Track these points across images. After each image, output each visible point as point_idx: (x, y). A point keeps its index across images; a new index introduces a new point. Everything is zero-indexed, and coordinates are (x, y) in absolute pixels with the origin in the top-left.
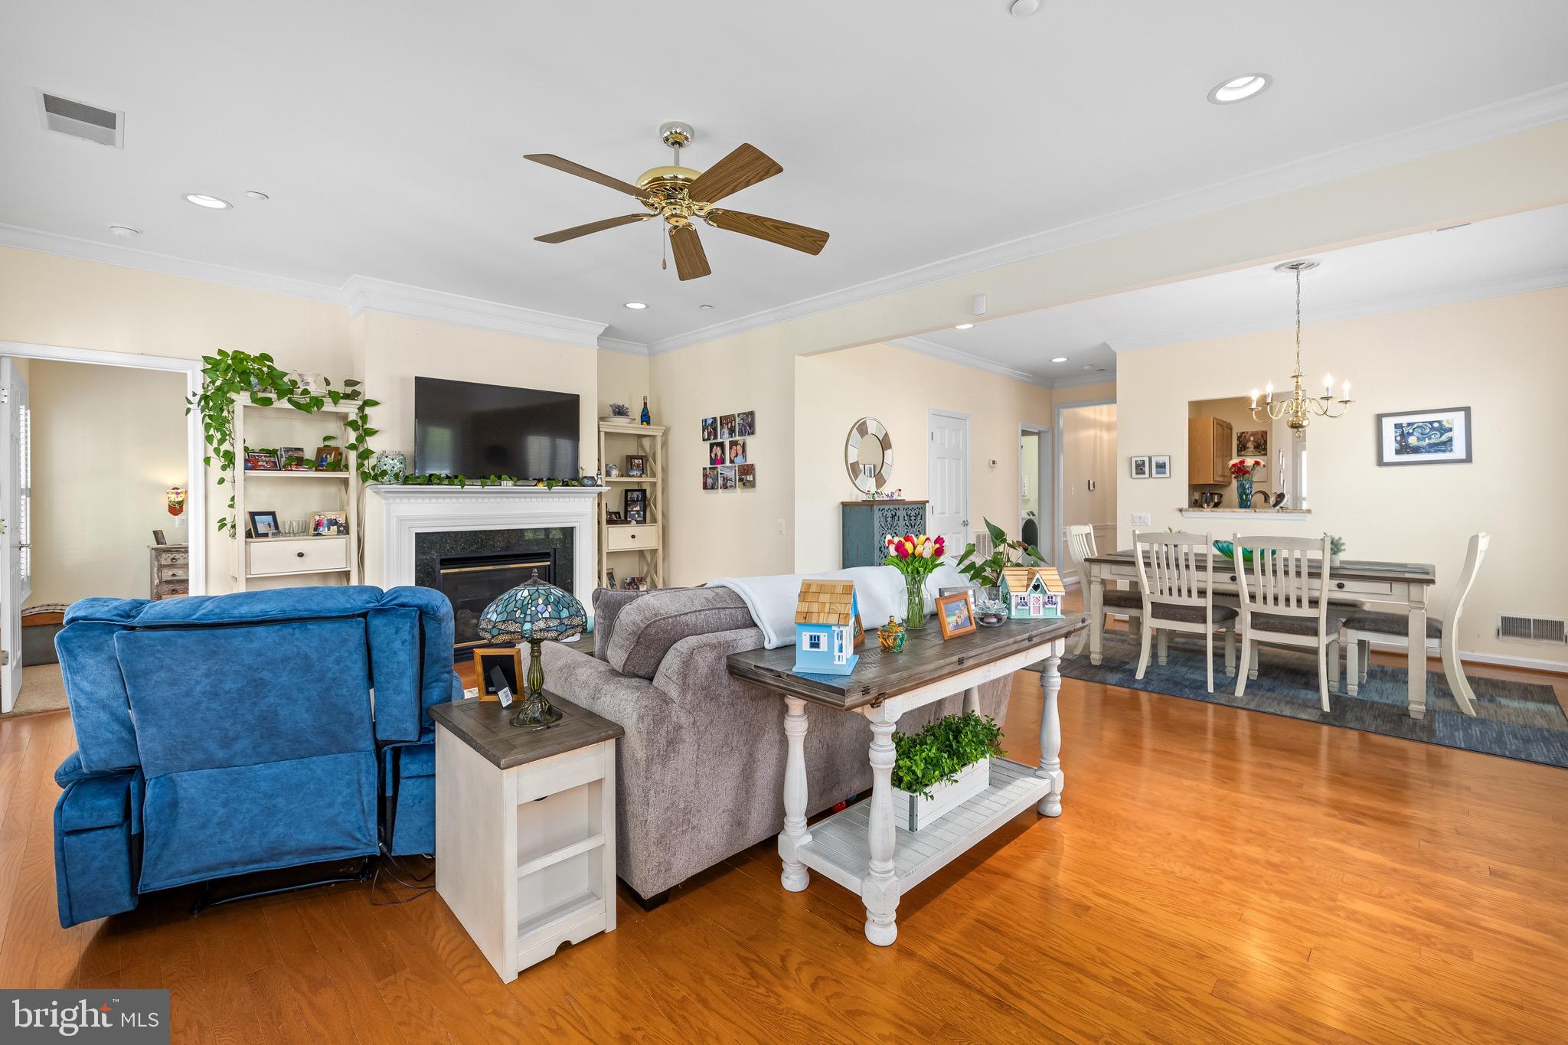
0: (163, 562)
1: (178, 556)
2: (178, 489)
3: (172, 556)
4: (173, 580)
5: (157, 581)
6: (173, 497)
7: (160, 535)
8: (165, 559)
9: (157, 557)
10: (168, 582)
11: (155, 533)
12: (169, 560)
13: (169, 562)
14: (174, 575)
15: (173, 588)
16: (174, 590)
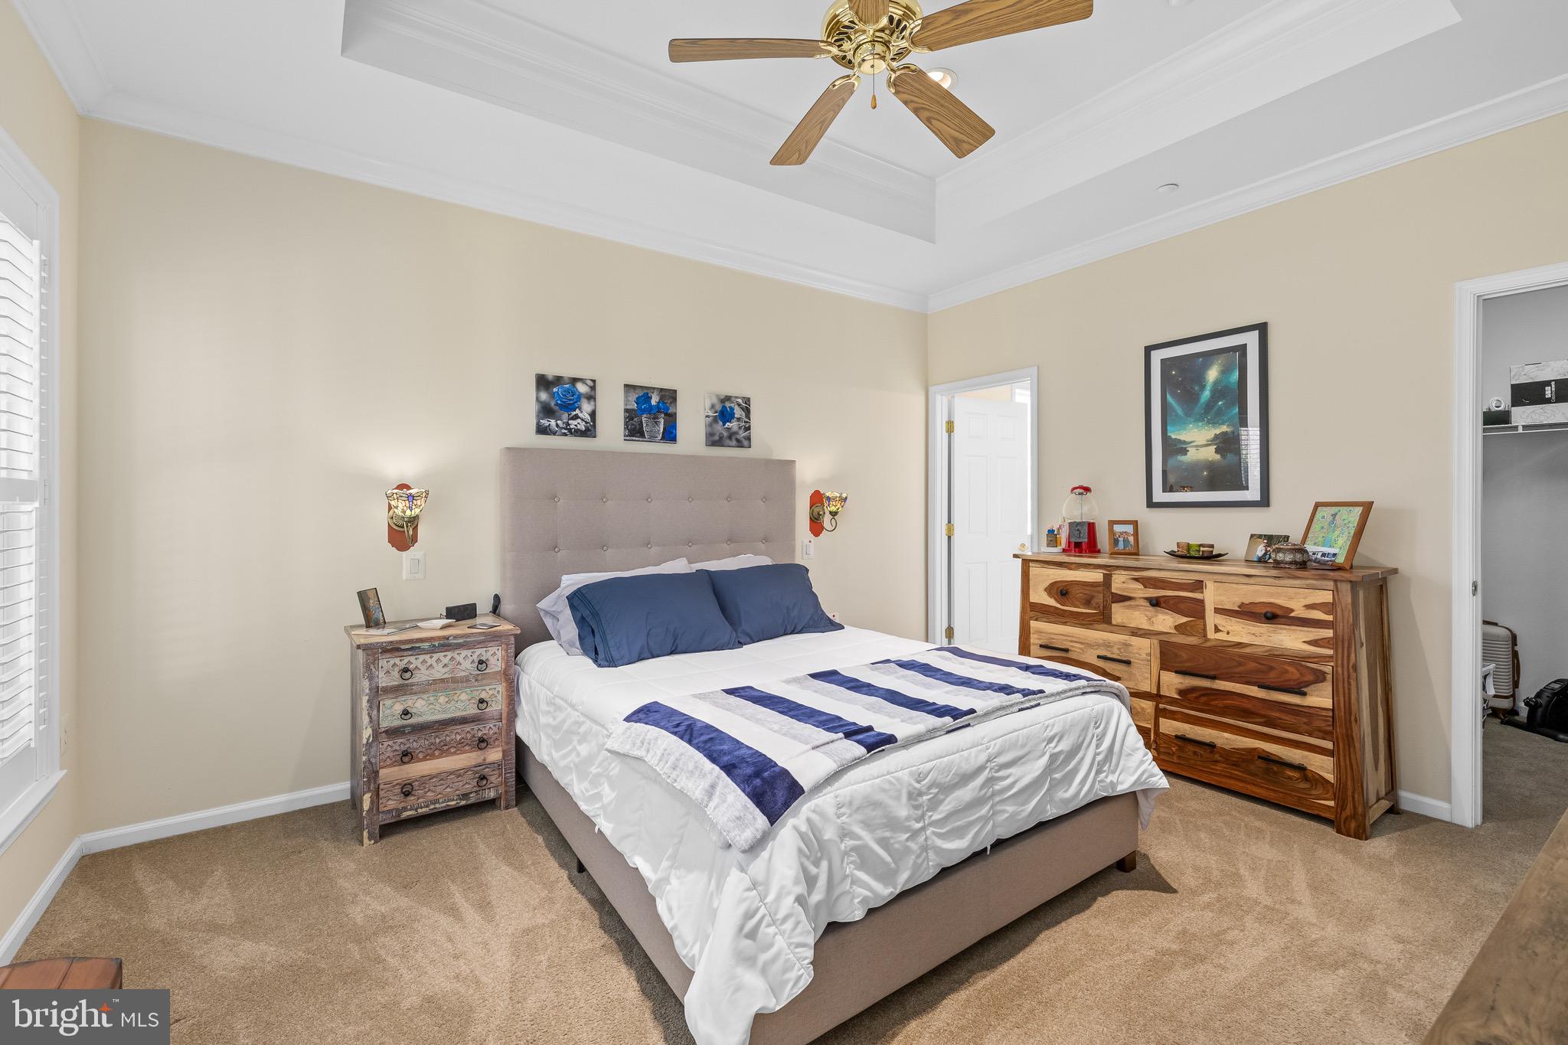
0: (383, 681)
1: (414, 661)
2: (408, 487)
3: (403, 664)
4: (404, 727)
5: (367, 733)
6: (401, 507)
7: (372, 603)
8: (387, 673)
9: (367, 668)
10: (393, 733)
11: (363, 596)
12: (396, 674)
13: (395, 680)
14: (406, 713)
15: (403, 748)
16: (405, 754)
